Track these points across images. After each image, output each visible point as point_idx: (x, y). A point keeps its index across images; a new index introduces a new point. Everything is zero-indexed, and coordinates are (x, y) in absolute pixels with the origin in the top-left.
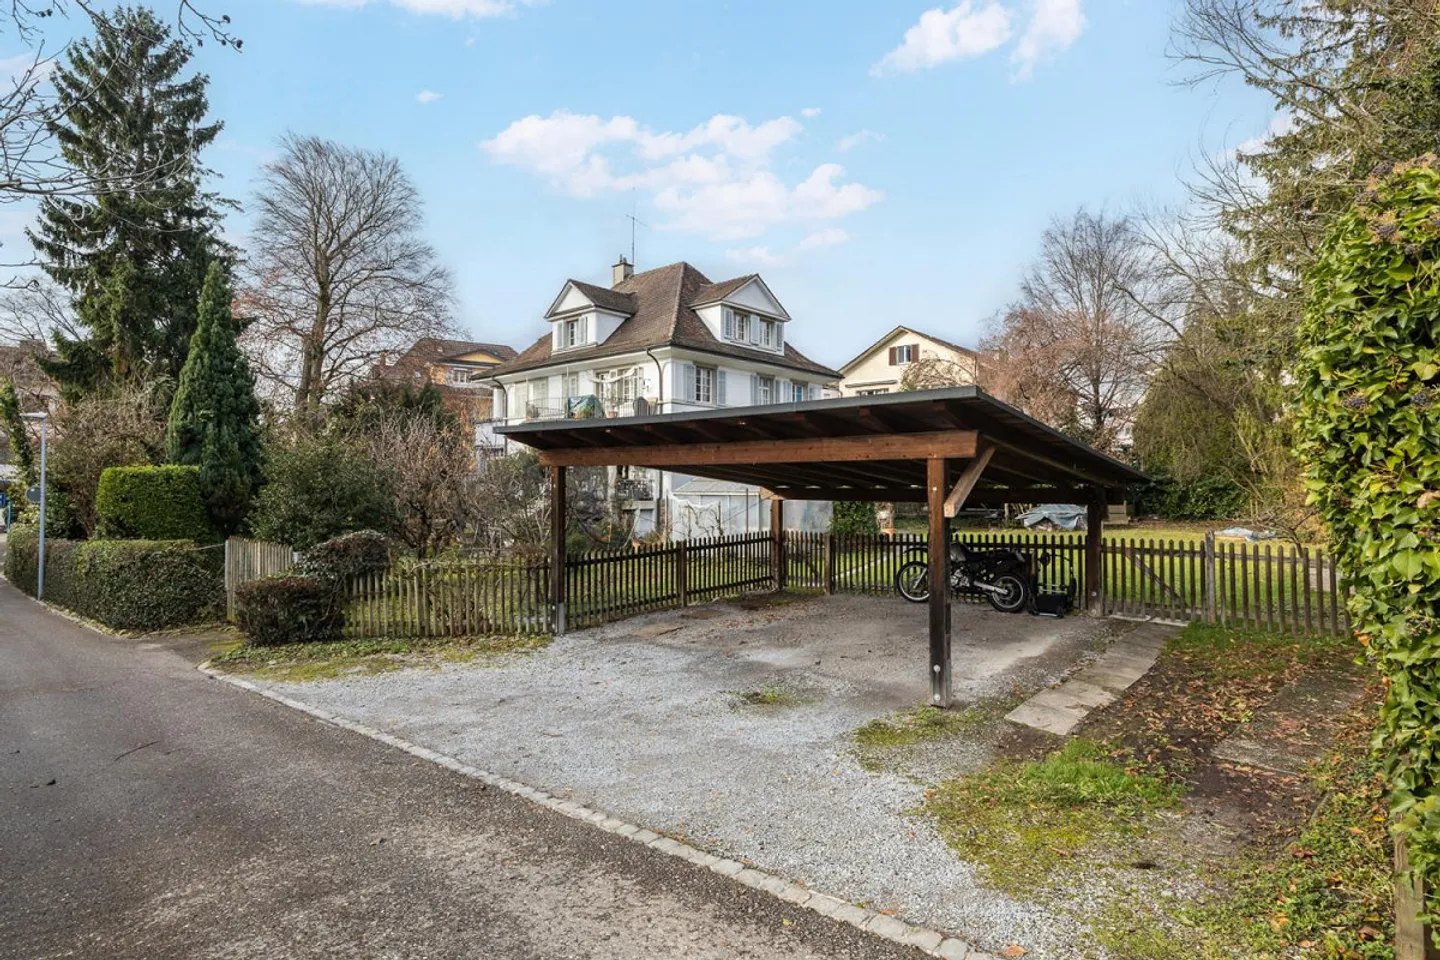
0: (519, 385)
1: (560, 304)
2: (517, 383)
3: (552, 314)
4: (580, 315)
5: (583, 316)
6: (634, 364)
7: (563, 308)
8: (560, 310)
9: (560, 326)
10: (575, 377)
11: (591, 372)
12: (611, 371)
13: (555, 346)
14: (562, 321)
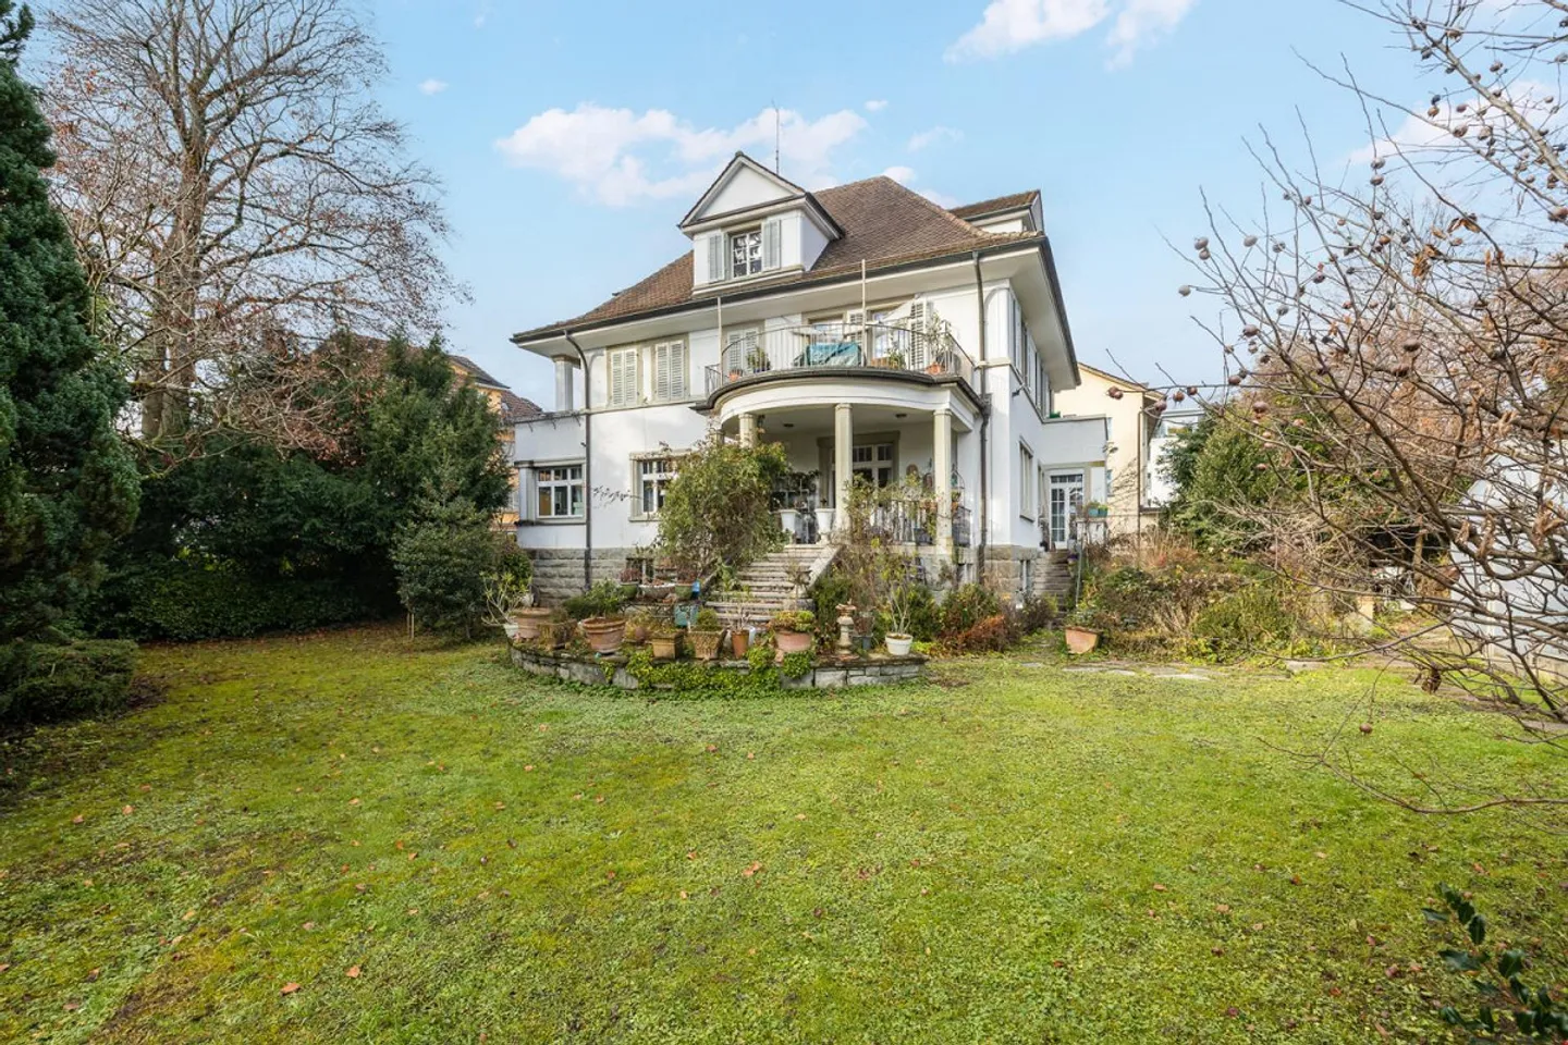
0: (614, 352)
1: (713, 201)
2: (609, 347)
3: (695, 222)
4: (764, 217)
5: (771, 219)
6: (911, 296)
7: (723, 205)
8: (709, 214)
9: (714, 242)
10: (756, 330)
11: (797, 320)
12: (849, 313)
13: (702, 278)
14: (719, 232)
